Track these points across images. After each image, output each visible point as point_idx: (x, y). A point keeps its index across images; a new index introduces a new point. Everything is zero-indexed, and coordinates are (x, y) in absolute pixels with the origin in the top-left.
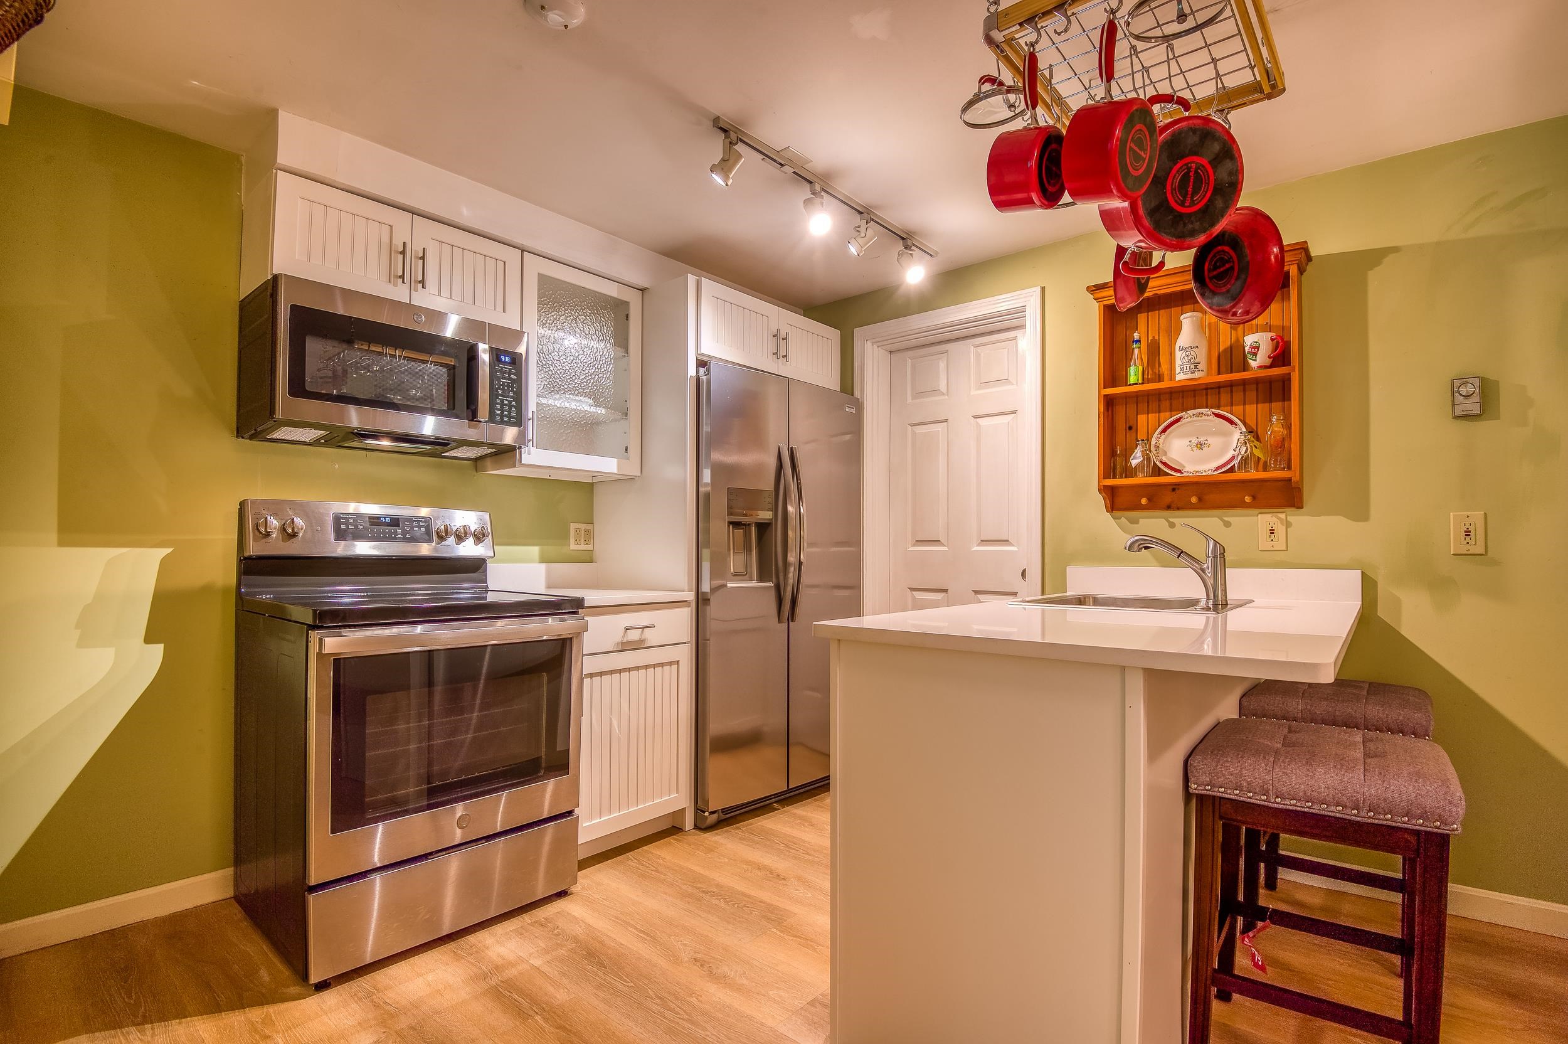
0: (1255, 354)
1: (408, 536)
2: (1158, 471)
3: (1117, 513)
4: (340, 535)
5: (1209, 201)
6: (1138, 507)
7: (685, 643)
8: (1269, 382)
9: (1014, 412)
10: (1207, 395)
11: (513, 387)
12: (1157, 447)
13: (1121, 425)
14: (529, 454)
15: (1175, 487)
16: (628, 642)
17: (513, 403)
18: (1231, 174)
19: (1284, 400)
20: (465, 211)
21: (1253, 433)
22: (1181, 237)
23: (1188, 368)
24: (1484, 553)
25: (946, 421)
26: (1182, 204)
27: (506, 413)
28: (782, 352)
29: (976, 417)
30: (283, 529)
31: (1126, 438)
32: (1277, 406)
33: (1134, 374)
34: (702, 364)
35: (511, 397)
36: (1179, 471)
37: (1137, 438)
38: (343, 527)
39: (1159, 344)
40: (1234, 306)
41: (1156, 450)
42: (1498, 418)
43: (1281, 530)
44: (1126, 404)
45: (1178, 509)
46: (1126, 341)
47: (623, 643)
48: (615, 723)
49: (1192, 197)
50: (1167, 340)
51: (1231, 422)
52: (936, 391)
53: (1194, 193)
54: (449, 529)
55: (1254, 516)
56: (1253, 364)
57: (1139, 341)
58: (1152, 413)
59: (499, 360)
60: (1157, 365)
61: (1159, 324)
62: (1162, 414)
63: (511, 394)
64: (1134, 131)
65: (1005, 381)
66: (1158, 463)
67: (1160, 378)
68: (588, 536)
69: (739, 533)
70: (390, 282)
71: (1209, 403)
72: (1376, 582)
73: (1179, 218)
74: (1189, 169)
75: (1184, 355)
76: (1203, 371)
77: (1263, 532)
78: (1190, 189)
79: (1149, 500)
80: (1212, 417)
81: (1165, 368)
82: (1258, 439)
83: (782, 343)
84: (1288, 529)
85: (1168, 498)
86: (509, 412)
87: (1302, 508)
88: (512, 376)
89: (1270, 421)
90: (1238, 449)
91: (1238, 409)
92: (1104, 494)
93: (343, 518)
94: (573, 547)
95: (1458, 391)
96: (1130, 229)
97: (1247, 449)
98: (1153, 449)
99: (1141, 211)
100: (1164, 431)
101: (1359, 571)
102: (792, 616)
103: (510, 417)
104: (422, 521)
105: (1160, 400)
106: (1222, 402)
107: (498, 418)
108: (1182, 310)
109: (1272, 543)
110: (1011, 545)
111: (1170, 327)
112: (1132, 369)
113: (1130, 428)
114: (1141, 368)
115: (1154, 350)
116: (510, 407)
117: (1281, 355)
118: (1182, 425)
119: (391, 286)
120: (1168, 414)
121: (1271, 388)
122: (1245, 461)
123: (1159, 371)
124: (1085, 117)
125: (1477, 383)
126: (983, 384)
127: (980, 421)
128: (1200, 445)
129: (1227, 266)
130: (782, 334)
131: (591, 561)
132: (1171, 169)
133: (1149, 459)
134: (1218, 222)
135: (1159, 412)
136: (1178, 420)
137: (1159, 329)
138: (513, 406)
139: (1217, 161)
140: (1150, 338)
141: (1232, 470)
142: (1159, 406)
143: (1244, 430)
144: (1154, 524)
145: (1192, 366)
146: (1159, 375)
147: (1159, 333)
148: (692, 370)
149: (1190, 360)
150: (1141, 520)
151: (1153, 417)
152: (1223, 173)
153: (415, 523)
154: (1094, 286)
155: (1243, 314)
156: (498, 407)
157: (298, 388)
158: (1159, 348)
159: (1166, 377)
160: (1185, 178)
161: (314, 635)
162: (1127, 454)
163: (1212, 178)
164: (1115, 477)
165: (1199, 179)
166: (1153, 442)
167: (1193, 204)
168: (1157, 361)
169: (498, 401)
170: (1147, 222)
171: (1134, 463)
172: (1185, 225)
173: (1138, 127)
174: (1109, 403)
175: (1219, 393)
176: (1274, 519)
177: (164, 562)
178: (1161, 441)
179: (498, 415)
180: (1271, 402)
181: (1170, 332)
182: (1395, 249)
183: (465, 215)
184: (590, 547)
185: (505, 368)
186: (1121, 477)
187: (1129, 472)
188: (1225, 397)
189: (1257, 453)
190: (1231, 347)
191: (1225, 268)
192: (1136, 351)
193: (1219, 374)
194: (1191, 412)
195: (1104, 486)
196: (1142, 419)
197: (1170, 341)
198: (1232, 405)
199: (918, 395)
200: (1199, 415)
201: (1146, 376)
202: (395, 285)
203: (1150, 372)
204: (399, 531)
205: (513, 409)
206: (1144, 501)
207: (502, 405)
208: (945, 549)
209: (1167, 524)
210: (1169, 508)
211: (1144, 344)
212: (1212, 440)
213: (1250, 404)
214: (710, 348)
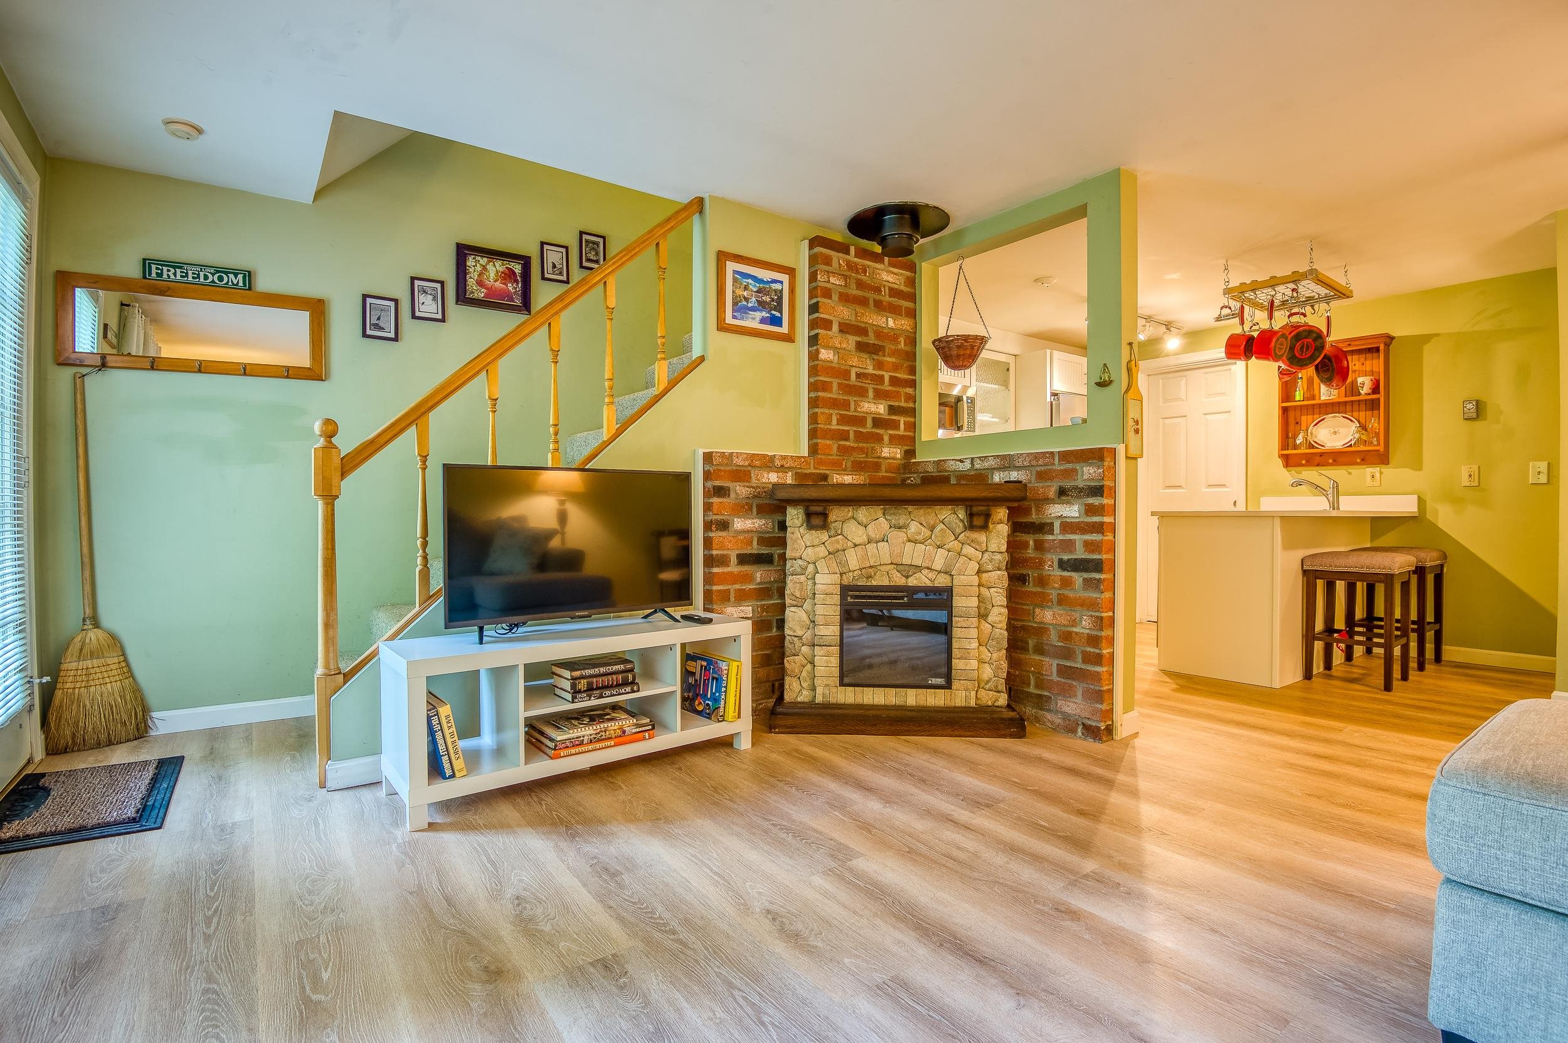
0: (1363, 387)
2: (1311, 446)
3: (1289, 468)
6: (1300, 465)
8: (1371, 401)
9: (1230, 412)
11: (973, 414)
13: (1292, 421)
15: (1321, 455)
18: (1320, 343)
19: (1377, 410)
21: (1363, 427)
22: (1307, 364)
23: (1327, 394)
24: (1478, 486)
25: (1185, 416)
27: (969, 426)
29: (1204, 414)
31: (1294, 428)
33: (1298, 396)
34: (1054, 395)
35: (973, 417)
36: (1323, 446)
37: (1300, 429)
39: (1313, 379)
41: (1311, 435)
42: (1486, 419)
43: (1377, 475)
44: (1294, 411)
45: (1323, 466)
51: (1352, 421)
52: (1179, 399)
53: (1306, 351)
55: (1363, 469)
56: (1362, 392)
57: (1301, 378)
58: (1309, 415)
60: (1312, 390)
62: (1315, 416)
65: (1223, 394)
66: (1312, 442)
67: (1312, 398)
71: (1339, 411)
72: (1425, 501)
73: (1301, 359)
75: (1325, 387)
77: (1369, 478)
79: (1307, 461)
80: (1341, 418)
81: (1316, 392)
82: (1364, 430)
84: (1381, 475)
85: (1318, 459)
87: (1389, 464)
89: (1370, 419)
90: (1355, 436)
91: (1356, 414)
92: (1282, 459)
95: (1466, 407)
97: (1359, 435)
98: (1309, 434)
100: (1315, 425)
101: (1416, 496)
105: (1312, 409)
106: (1347, 411)
109: (1374, 483)
110: (1227, 487)
112: (1297, 393)
113: (1297, 423)
114: (1302, 392)
115: (1310, 383)
117: (1376, 388)
118: (1326, 422)
120: (1318, 416)
121: (1369, 403)
122: (1359, 441)
123: (1313, 393)
124: (1263, 333)
125: (1475, 402)
126: (1210, 396)
127: (1209, 417)
128: (1335, 433)
132: (1297, 345)
133: (1307, 440)
135: (1313, 415)
136: (1323, 419)
139: (1315, 340)
140: (1309, 375)
141: (1351, 446)
142: (1313, 412)
143: (1358, 425)
144: (1310, 474)
145: (1330, 393)
146: (1313, 395)
148: (1049, 398)
149: (1328, 390)
150: (1301, 472)
151: (1310, 417)
152: (1318, 343)
158: (1313, 381)
159: (1317, 397)
162: (1295, 437)
164: (1288, 449)
166: (1309, 431)
167: (1306, 355)
168: (1312, 387)
170: (1287, 362)
171: (1299, 442)
172: (1303, 362)
174: (1285, 411)
175: (1346, 405)
176: (1374, 470)
178: (1313, 430)
180: (1373, 410)
182: (1437, 335)
186: (1291, 449)
187: (1295, 447)
188: (1349, 408)
189: (1365, 437)
190: (1352, 381)
192: (1300, 383)
193: (1346, 396)
194: (1330, 415)
195: (1282, 454)
196: (1304, 418)
198: (1352, 413)
200: (1334, 417)
201: (1306, 396)
203: (1309, 393)
206: (1304, 462)
208: (1185, 491)
209: (1317, 474)
210: (1318, 465)
211: (1305, 379)
212: (1341, 430)
213: (1362, 411)
214: (1058, 386)
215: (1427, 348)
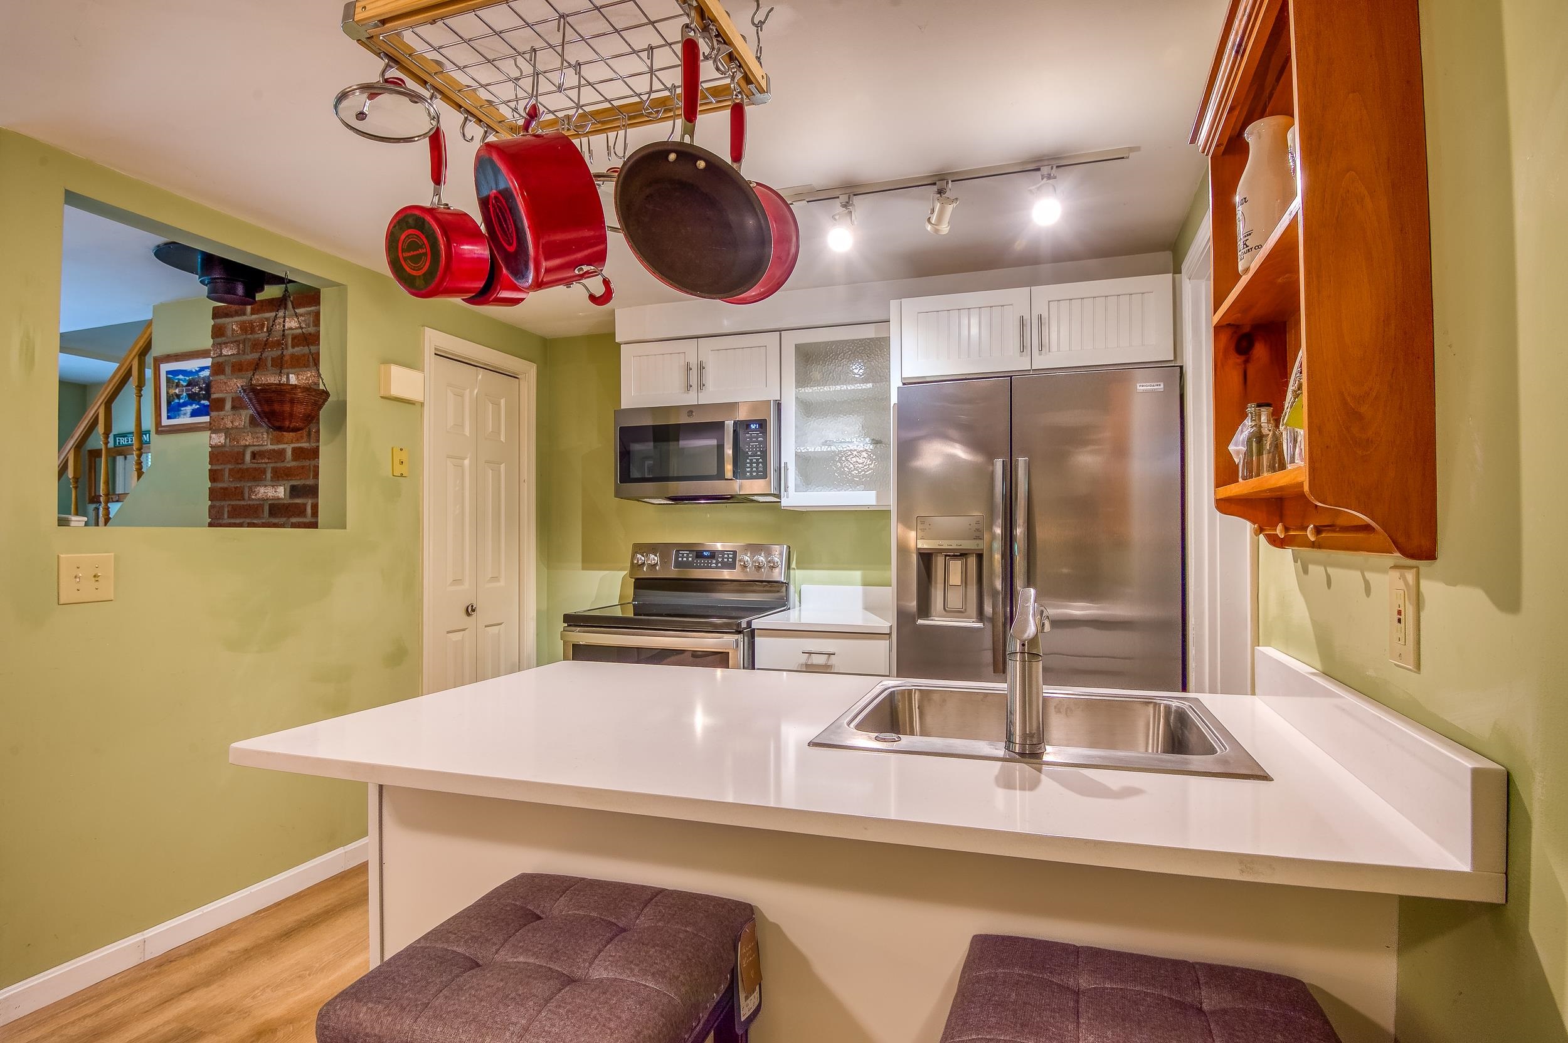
1: (719, 564)
4: (678, 565)
11: (759, 448)
14: (787, 497)
16: (812, 665)
17: (761, 460)
27: (755, 469)
28: (1036, 341)
35: (759, 456)
38: (680, 559)
43: (1408, 615)
47: (807, 665)
59: (748, 428)
63: (759, 453)
69: (957, 564)
70: (685, 392)
86: (757, 468)
87: (1436, 558)
88: (759, 439)
93: (681, 554)
103: (757, 472)
104: (731, 554)
107: (748, 474)
116: (758, 463)
138: (761, 462)
148: (895, 396)
153: (726, 556)
156: (748, 465)
169: (748, 461)
176: (1402, 584)
179: (749, 472)
185: (751, 434)
204: (714, 562)
205: (760, 465)
207: (751, 463)
214: (915, 369)
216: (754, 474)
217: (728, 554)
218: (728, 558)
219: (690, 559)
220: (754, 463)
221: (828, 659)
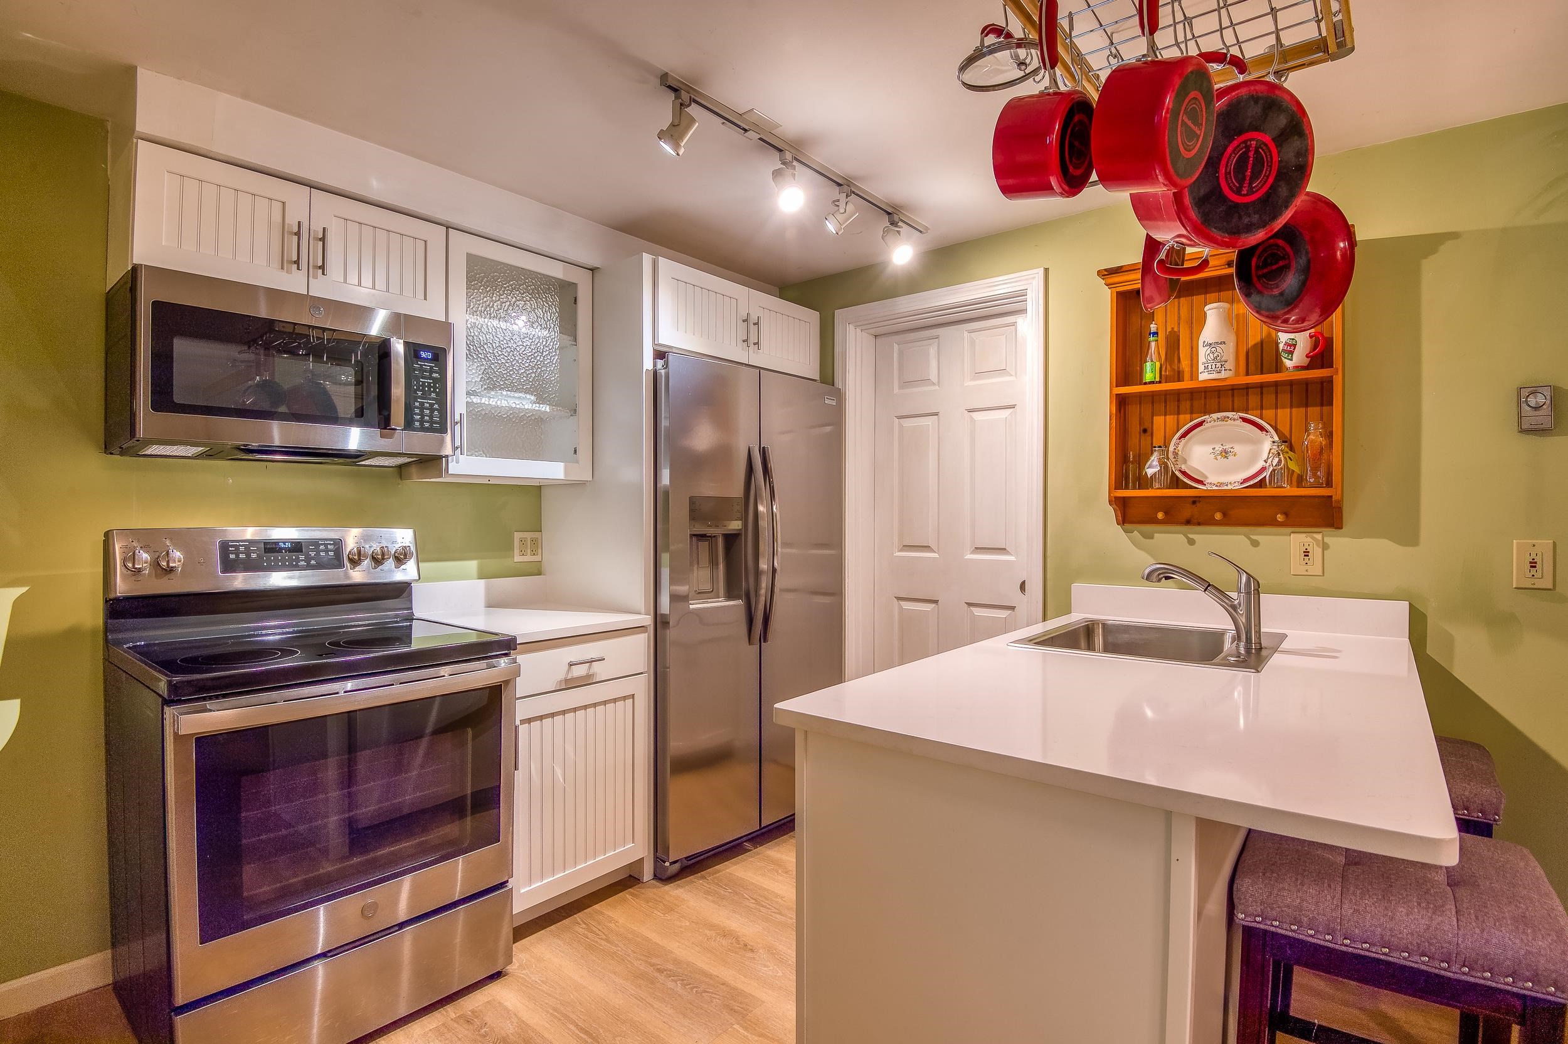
0: (1291, 353)
1: (313, 562)
2: (1176, 483)
3: (1128, 526)
4: (229, 566)
5: (1270, 188)
6: (1154, 521)
7: (642, 673)
8: (1306, 384)
9: (1013, 407)
10: (1233, 396)
11: (435, 387)
12: (1176, 454)
13: (1134, 427)
14: (457, 462)
15: (1197, 500)
16: (573, 679)
17: (436, 406)
18: (1298, 154)
19: (1322, 405)
20: (375, 183)
21: (1287, 441)
22: (1234, 233)
23: (1214, 367)
24: (1551, 587)
25: (936, 414)
26: (1238, 192)
27: (427, 418)
28: (753, 339)
29: (970, 411)
30: (156, 564)
31: (1140, 441)
32: (1314, 411)
33: (1150, 372)
34: (660, 355)
35: (433, 399)
36: (1201, 482)
37: (1152, 444)
38: (232, 556)
39: (1179, 336)
40: (1288, 312)
41: (1175, 458)
43: (1316, 552)
44: (1140, 404)
45: (1199, 524)
46: (1141, 333)
47: (566, 681)
48: (559, 772)
49: (1250, 184)
50: (1188, 332)
51: (1261, 428)
52: (926, 381)
53: (1254, 177)
54: (362, 552)
55: (1286, 535)
56: (1288, 363)
57: (1156, 334)
58: (1170, 415)
59: (417, 356)
60: (1176, 361)
61: (1179, 313)
62: (1181, 417)
63: (433, 395)
64: (1187, 101)
65: (1002, 371)
66: (1177, 473)
67: (1179, 377)
68: (536, 546)
69: (704, 545)
70: (282, 268)
71: (1236, 407)
72: (1425, 616)
73: (1234, 209)
74: (1248, 148)
75: (1208, 352)
76: (1230, 370)
77: (1296, 553)
78: (1248, 173)
79: (1166, 513)
80: (1239, 422)
81: (1185, 364)
82: (1291, 448)
83: (753, 329)
84: (1325, 551)
85: (1187, 511)
86: (431, 417)
87: (1342, 528)
88: (435, 375)
89: (1307, 430)
90: (1269, 461)
91: (1269, 413)
92: (1115, 506)
93: (232, 546)
94: (517, 558)
95: (1526, 401)
96: (1170, 219)
97: (1280, 461)
98: (1171, 456)
99: (1187, 200)
100: (1184, 435)
101: (1407, 603)
102: (764, 637)
103: (432, 422)
104: (330, 544)
105: (1178, 401)
106: (1250, 406)
107: (417, 424)
108: (1205, 299)
109: (1306, 567)
110: (1008, 554)
111: (1192, 318)
112: (1148, 366)
113: (1145, 431)
114: (1158, 364)
115: (1173, 344)
116: (432, 410)
117: (1322, 355)
118: (1205, 429)
119: (284, 273)
120: (1188, 416)
121: (1307, 390)
122: (1278, 472)
123: (1179, 368)
125: (1548, 393)
126: (979, 375)
127: (975, 415)
128: (1225, 453)
129: (1281, 263)
130: (754, 319)
131: (539, 573)
132: (1226, 148)
133: (1166, 467)
134: (1281, 214)
135: (1178, 414)
136: (1200, 424)
137: (1179, 318)
138: (436, 409)
139: (1282, 137)
140: (1169, 329)
141: (1261, 484)
142: (1178, 407)
143: (1276, 438)
144: (1170, 540)
145: (1219, 365)
146: (1179, 372)
147: (1179, 324)
148: (648, 363)
149: (1215, 358)
150: (1156, 535)
151: (1171, 419)
153: (322, 547)
154: (1106, 270)
155: (1297, 322)
156: (417, 411)
157: (163, 400)
158: (1179, 340)
159: (1187, 376)
160: (1242, 161)
161: (169, 711)
162: (1141, 461)
163: (1276, 159)
164: (1127, 488)
165: (1259, 160)
166: (1171, 448)
168: (1176, 355)
169: (417, 404)
171: (1150, 472)
172: (1240, 217)
173: (1193, 94)
174: (1122, 402)
175: (1247, 394)
176: (1309, 539)
177: (18, 604)
178: (1180, 447)
179: (418, 421)
180: (1307, 406)
181: (1192, 323)
183: (375, 188)
184: (537, 558)
185: (425, 365)
186: (1134, 488)
187: (1143, 482)
188: (1254, 400)
189: (1292, 466)
190: (1262, 342)
191: (1277, 266)
192: (1153, 344)
193: (1247, 374)
194: (1215, 416)
195: (1115, 497)
196: (1159, 420)
197: (1192, 333)
198: (1262, 408)
199: (905, 384)
200: (1224, 419)
201: (1163, 373)
202: (289, 272)
203: (1168, 367)
204: (302, 557)
205: (436, 413)
206: (1160, 515)
207: (421, 408)
208: (935, 555)
209: (1186, 540)
210: (1188, 522)
211: (1162, 336)
212: (1238, 448)
213: (1283, 407)
214: (669, 337)
215: (1430, 269)
216: (427, 425)
217: (326, 545)
218: (327, 551)
219: (254, 556)
220: (427, 409)
221: (590, 668)
